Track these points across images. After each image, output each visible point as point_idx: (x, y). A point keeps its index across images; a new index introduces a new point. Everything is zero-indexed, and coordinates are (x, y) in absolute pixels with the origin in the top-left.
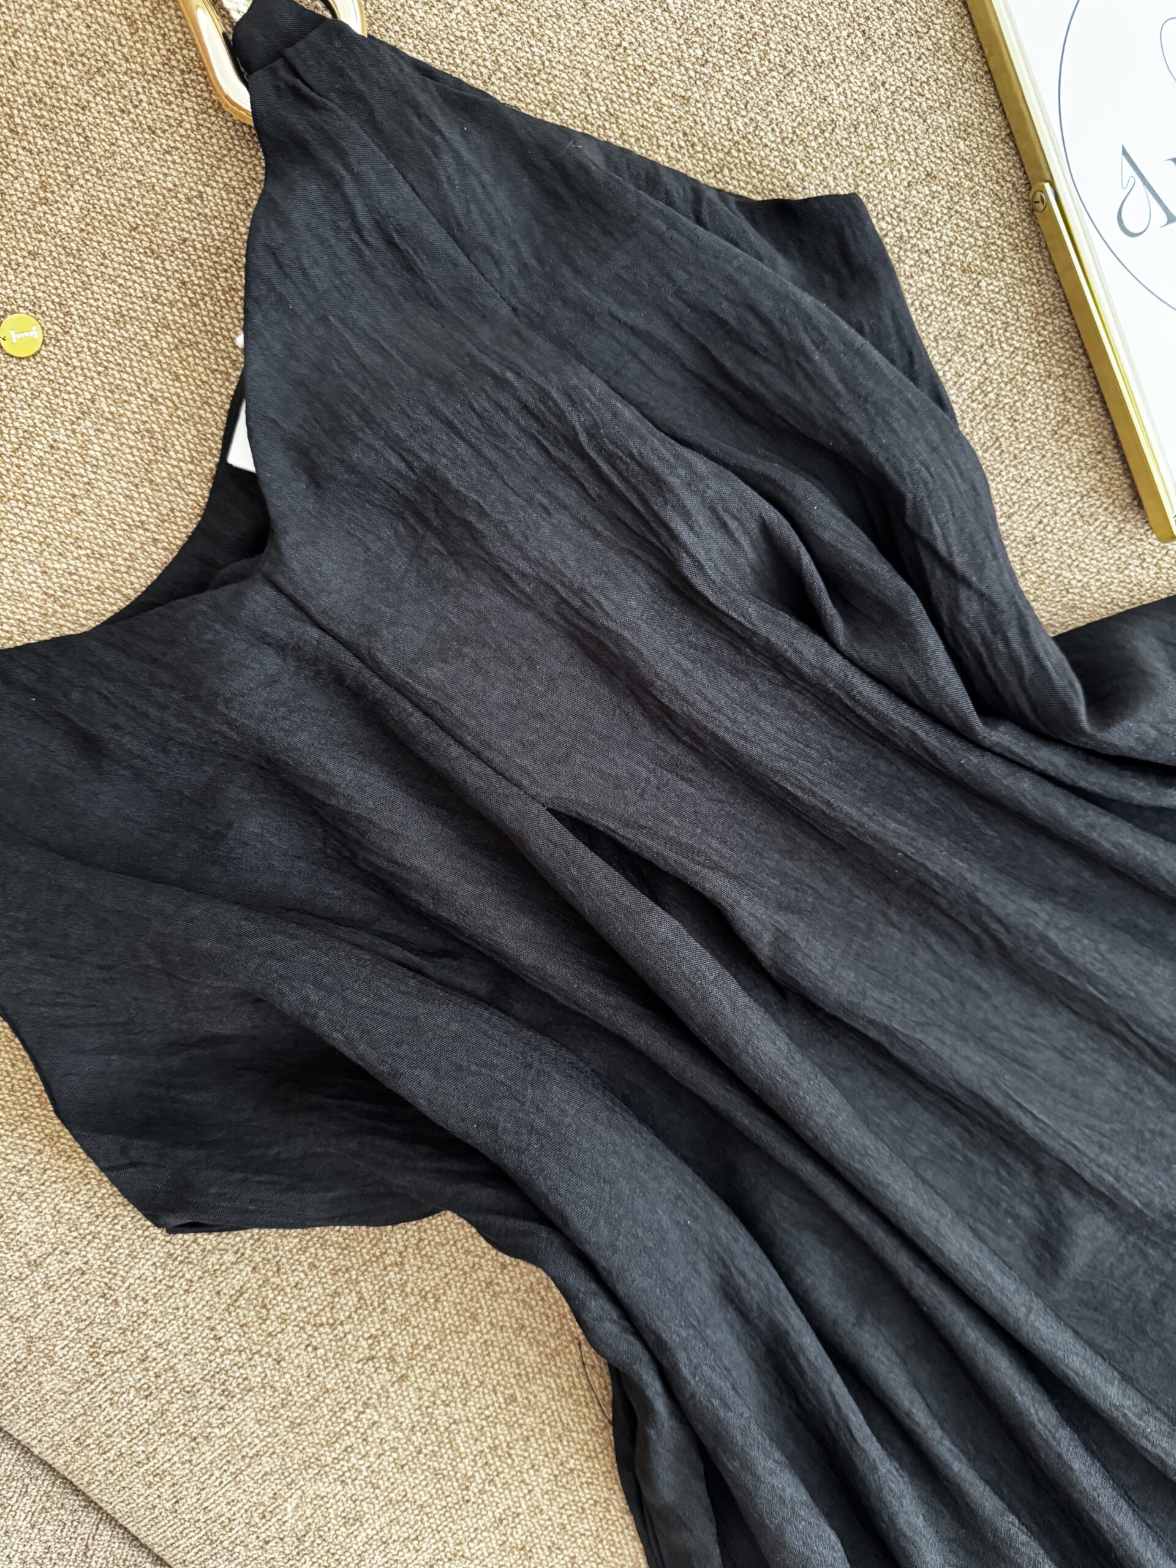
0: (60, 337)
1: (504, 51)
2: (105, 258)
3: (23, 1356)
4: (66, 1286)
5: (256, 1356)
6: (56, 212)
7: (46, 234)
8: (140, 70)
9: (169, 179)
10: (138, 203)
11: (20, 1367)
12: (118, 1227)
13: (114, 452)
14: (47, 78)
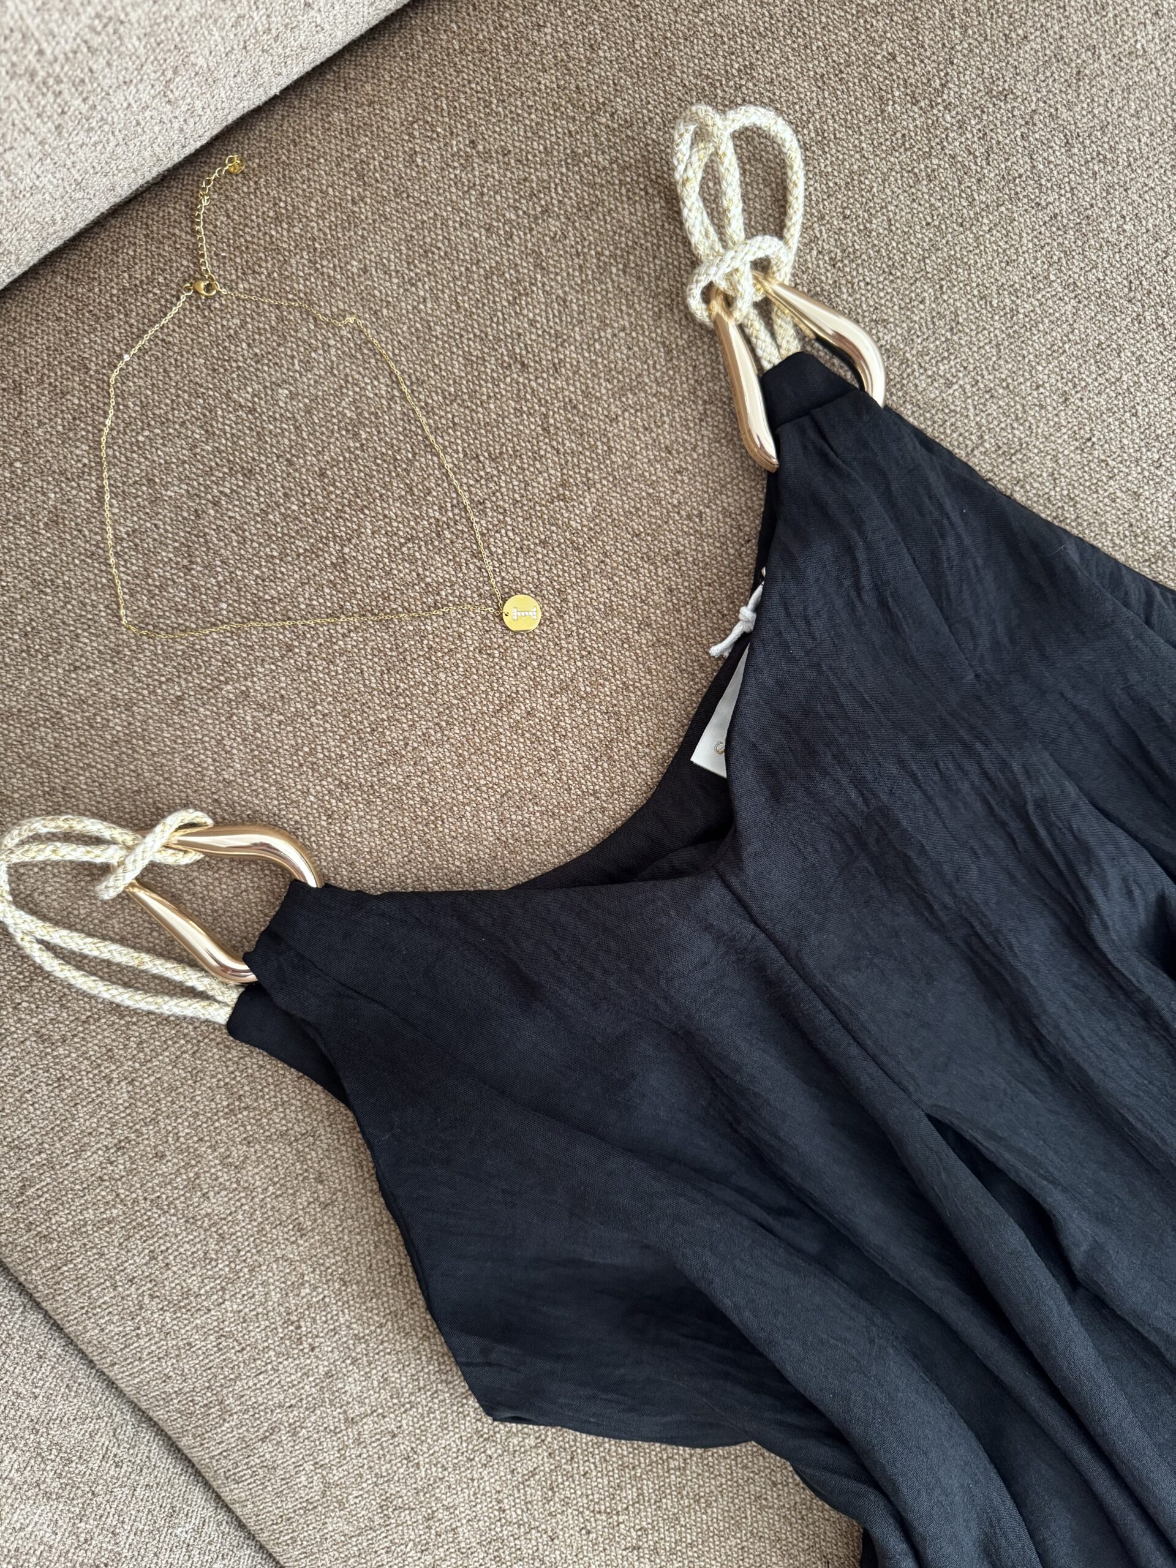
0: (554, 619)
1: (989, 429)
2: (606, 556)
3: (317, 1498)
4: (374, 1445)
5: (533, 1531)
6: (571, 509)
7: (558, 527)
8: (668, 394)
9: (676, 496)
10: (644, 513)
11: (310, 1507)
12: (436, 1401)
13: (582, 727)
14: (584, 388)
